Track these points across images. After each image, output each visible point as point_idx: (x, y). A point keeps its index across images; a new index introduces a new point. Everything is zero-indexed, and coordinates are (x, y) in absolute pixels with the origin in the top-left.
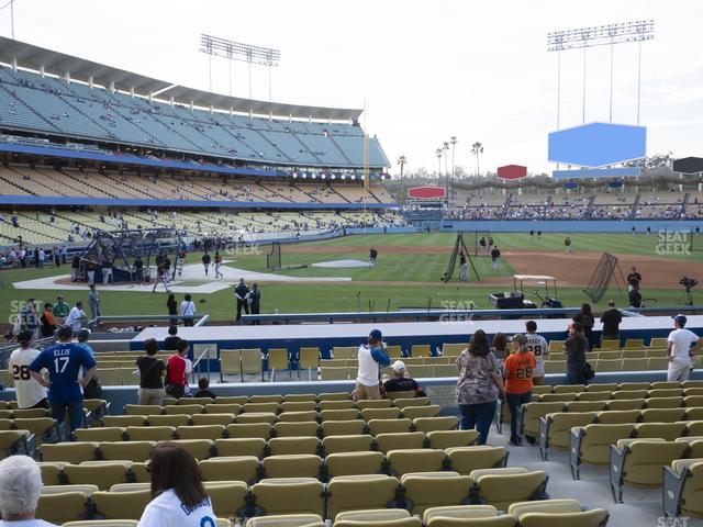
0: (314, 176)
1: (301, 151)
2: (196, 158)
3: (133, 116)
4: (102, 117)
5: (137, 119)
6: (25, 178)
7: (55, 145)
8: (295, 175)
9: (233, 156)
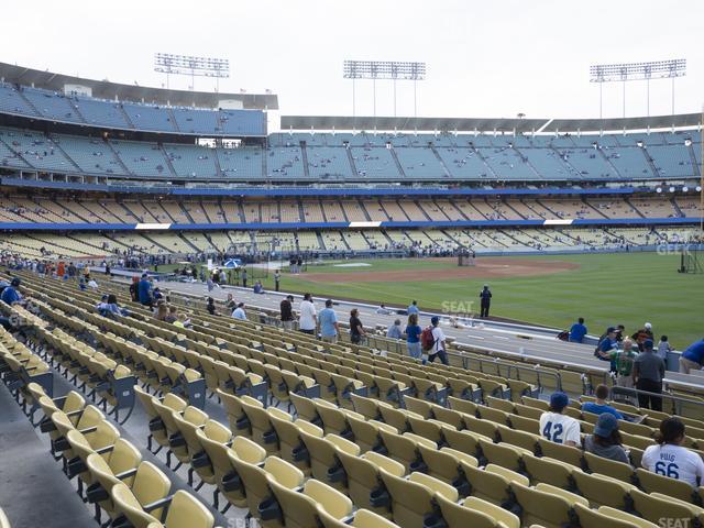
0: (685, 189)
1: (682, 164)
2: (537, 184)
3: (492, 155)
4: (456, 162)
5: (495, 156)
7: (404, 187)
8: (659, 190)
9: (581, 177)
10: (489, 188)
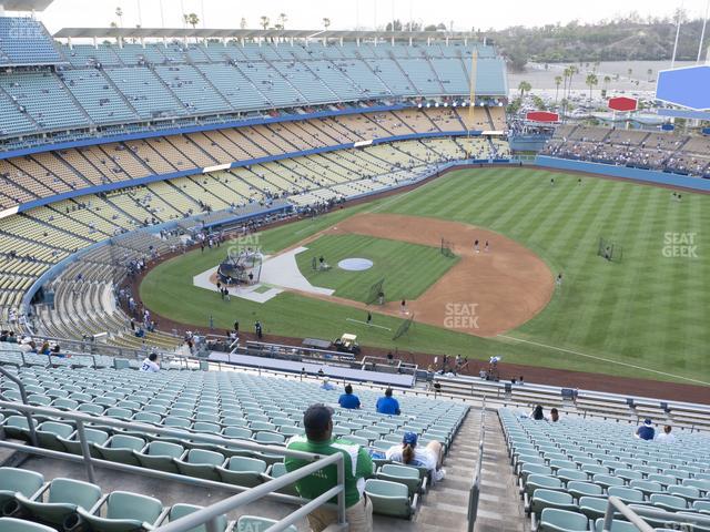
0: (437, 105)
1: (429, 80)
2: (337, 105)
3: (288, 71)
4: (264, 82)
5: (291, 73)
6: (214, 144)
8: (420, 106)
9: (367, 96)
10: (302, 112)
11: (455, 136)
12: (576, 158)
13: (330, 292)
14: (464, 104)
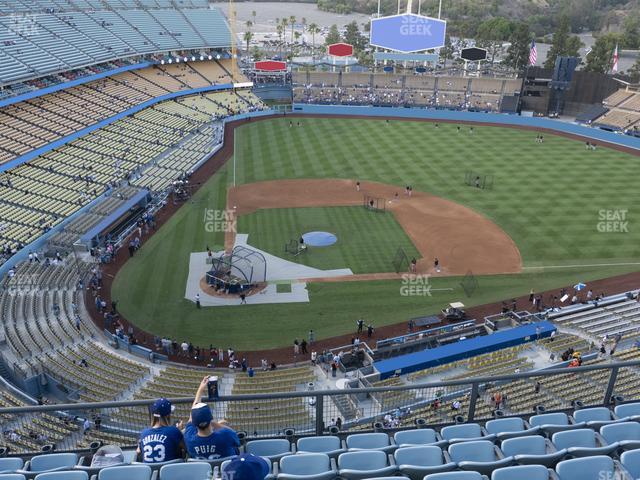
0: (178, 61)
1: (161, 34)
8: (163, 62)
11: (203, 93)
12: (328, 103)
13: (347, 272)
14: (202, 58)
